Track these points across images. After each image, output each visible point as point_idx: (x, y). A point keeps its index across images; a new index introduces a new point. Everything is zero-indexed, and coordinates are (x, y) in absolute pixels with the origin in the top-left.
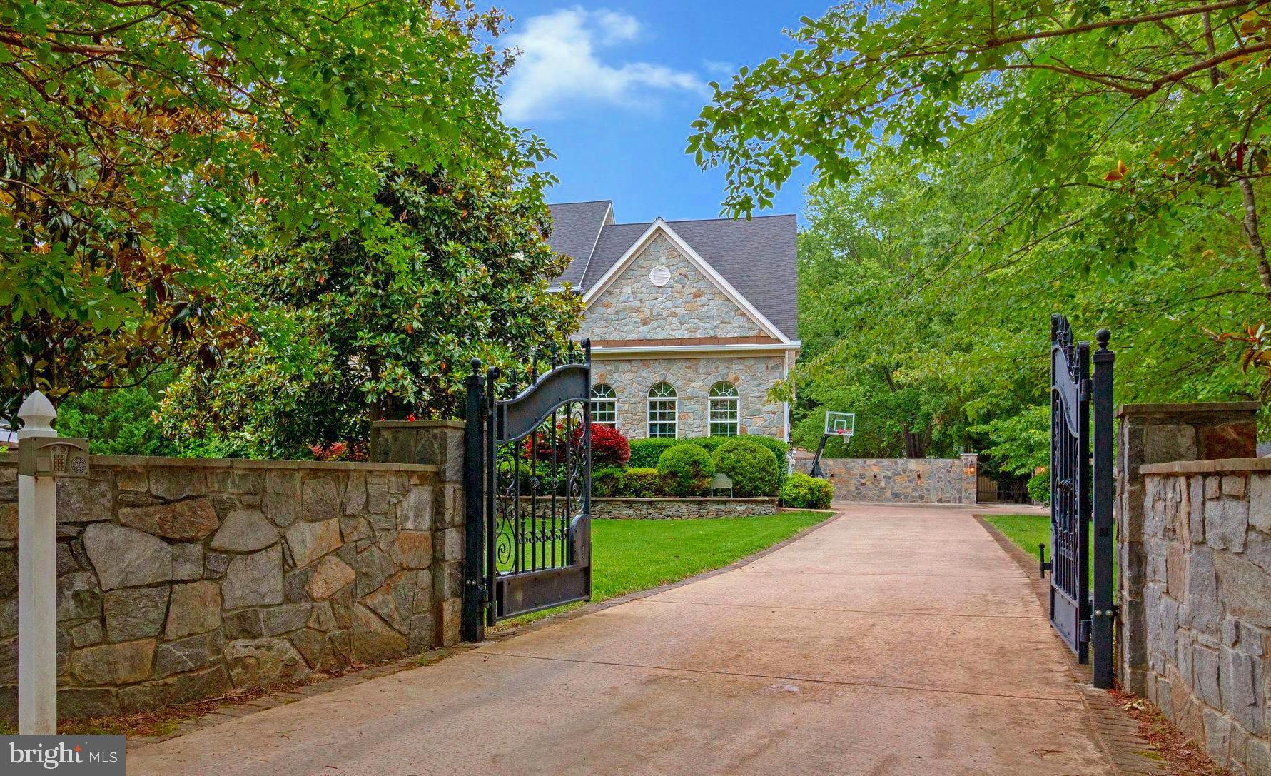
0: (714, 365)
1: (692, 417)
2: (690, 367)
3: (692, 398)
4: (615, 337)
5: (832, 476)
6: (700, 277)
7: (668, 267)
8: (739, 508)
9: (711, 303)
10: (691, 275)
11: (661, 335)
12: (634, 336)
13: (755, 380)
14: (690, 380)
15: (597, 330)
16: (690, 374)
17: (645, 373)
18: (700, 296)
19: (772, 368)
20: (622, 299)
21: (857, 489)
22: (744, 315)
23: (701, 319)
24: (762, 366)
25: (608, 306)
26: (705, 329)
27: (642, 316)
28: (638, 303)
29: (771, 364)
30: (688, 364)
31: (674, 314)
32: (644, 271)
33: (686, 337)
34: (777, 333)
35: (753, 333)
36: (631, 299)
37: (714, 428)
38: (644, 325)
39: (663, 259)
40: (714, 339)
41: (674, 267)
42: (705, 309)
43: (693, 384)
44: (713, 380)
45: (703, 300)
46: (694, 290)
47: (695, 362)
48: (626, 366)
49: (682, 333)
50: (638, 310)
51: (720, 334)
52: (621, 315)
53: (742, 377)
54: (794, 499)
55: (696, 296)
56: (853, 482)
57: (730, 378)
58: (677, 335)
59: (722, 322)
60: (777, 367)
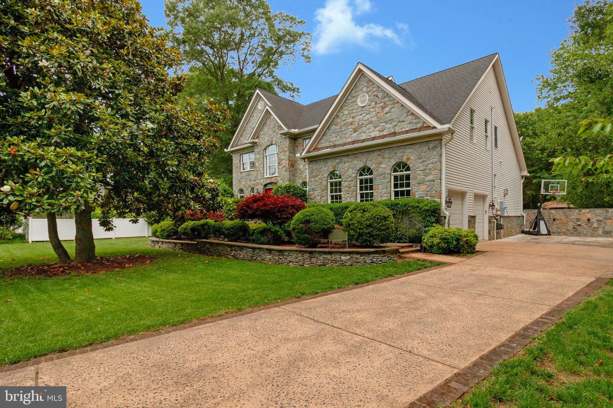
0: (394, 152)
1: (381, 188)
2: (380, 155)
3: (381, 175)
4: (341, 142)
5: (554, 220)
6: (385, 95)
7: (367, 93)
8: (343, 258)
9: (393, 110)
10: (380, 95)
11: (364, 137)
12: (350, 140)
13: (421, 158)
14: (380, 163)
15: (331, 140)
16: (380, 159)
17: (355, 162)
18: (386, 107)
19: (432, 149)
20: (343, 119)
21: (574, 228)
22: (413, 114)
23: (386, 123)
24: (425, 148)
25: (337, 124)
26: (389, 128)
27: (354, 127)
28: (351, 120)
29: (431, 146)
30: (379, 153)
31: (371, 122)
32: (354, 99)
33: (378, 135)
34: (433, 122)
35: (419, 126)
36: (348, 118)
37: (396, 194)
38: (355, 132)
39: (365, 89)
40: (394, 134)
41: (370, 93)
42: (388, 115)
43: (382, 166)
44: (393, 162)
45: (387, 109)
46: (382, 104)
47: (382, 151)
48: (345, 159)
49: (376, 134)
50: (351, 124)
51: (398, 129)
52: (343, 129)
53: (412, 157)
54: (431, 247)
55: (383, 108)
56: (571, 224)
57: (404, 160)
58: (373, 135)
59: (399, 122)
60: (435, 147)
